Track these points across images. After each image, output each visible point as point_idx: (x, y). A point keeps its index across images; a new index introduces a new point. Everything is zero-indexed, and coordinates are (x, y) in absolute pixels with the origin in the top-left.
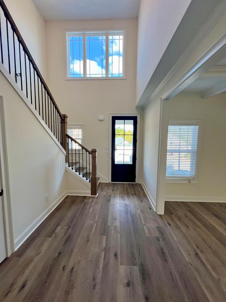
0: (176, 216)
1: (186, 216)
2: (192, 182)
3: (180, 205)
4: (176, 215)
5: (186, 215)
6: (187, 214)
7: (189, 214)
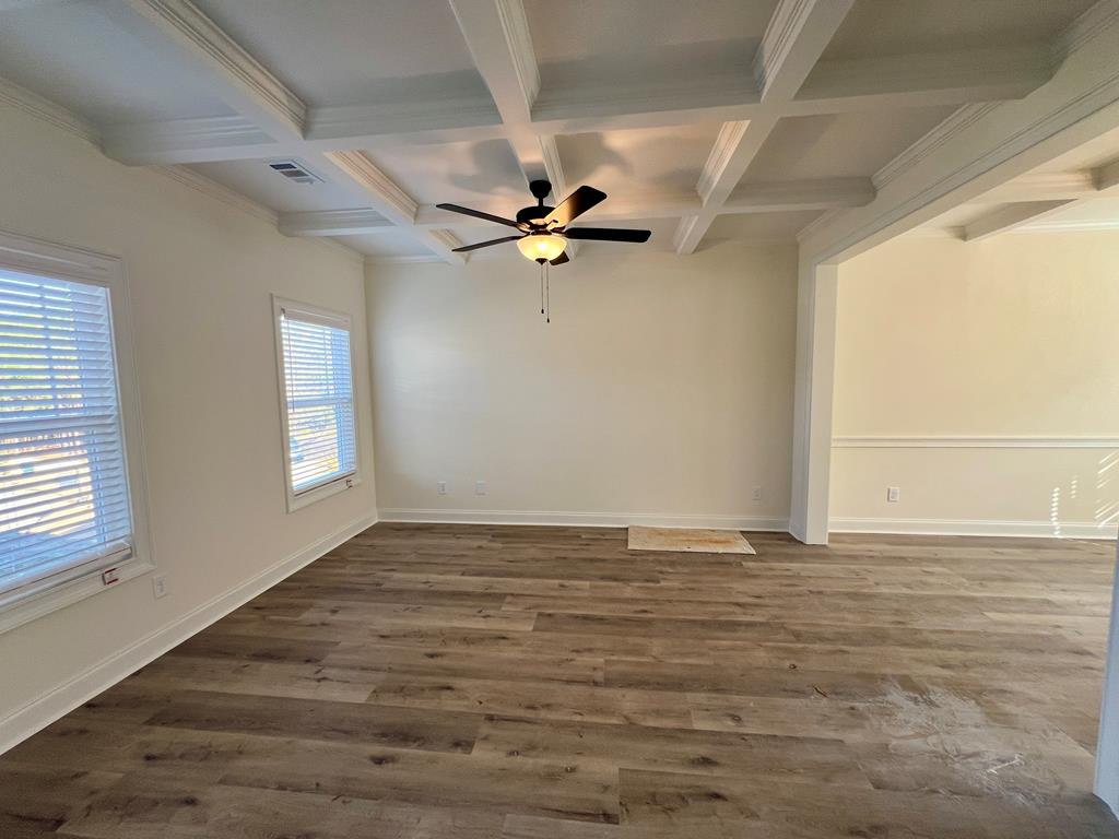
0: (89, 808)
1: (149, 758)
2: (123, 575)
3: (82, 732)
4: (87, 802)
5: (147, 751)
6: (148, 745)
7: (162, 736)
